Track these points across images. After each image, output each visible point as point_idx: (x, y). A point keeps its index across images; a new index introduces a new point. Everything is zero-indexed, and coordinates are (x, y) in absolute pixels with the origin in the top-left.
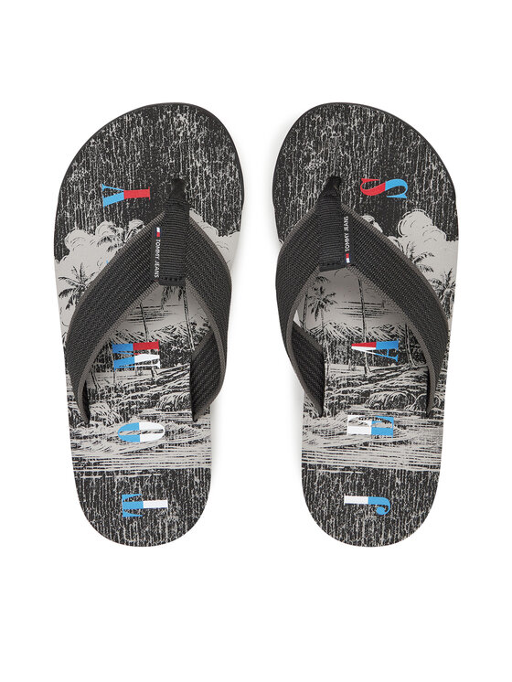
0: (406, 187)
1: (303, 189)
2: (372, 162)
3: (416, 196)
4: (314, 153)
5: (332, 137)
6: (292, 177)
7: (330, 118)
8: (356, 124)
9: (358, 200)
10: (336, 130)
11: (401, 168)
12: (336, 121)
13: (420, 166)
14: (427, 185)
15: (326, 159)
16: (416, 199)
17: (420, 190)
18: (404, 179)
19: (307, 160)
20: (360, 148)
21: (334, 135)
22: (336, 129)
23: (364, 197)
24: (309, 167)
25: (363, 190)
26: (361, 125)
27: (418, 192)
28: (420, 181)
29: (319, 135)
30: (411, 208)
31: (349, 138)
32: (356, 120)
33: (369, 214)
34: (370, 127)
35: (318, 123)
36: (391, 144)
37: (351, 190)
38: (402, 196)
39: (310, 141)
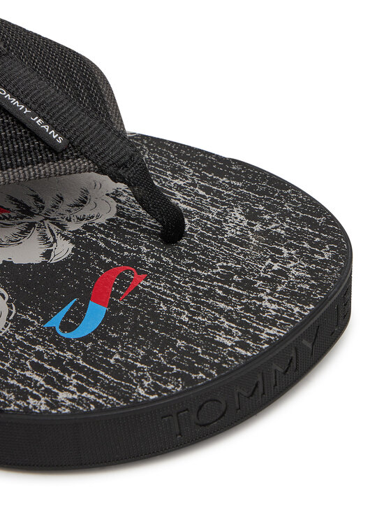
0: (66, 335)
1: (201, 192)
2: (165, 302)
3: (35, 342)
4: (258, 227)
5: (269, 262)
6: (237, 187)
7: (310, 271)
8: (268, 304)
9: (108, 254)
10: (278, 272)
11: (113, 343)
12: (297, 278)
13: (88, 373)
14: (37, 368)
15: (232, 239)
16: (27, 338)
17: (39, 355)
18: (87, 339)
19: (252, 216)
20: (210, 294)
21: (270, 266)
22: (283, 272)
23: (107, 267)
24: (237, 214)
25: (121, 268)
26: (258, 311)
27: (39, 348)
28: (57, 362)
29: (288, 246)
30: (18, 324)
31: (248, 285)
32: (275, 307)
33: (66, 261)
34: (242, 324)
35: (313, 252)
36: (179, 343)
37: (139, 251)
38: (55, 321)
39: (287, 230)
